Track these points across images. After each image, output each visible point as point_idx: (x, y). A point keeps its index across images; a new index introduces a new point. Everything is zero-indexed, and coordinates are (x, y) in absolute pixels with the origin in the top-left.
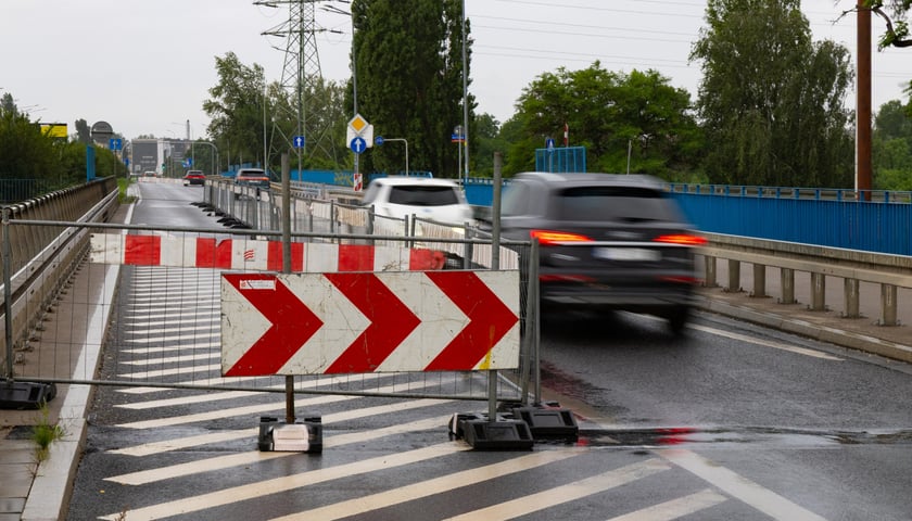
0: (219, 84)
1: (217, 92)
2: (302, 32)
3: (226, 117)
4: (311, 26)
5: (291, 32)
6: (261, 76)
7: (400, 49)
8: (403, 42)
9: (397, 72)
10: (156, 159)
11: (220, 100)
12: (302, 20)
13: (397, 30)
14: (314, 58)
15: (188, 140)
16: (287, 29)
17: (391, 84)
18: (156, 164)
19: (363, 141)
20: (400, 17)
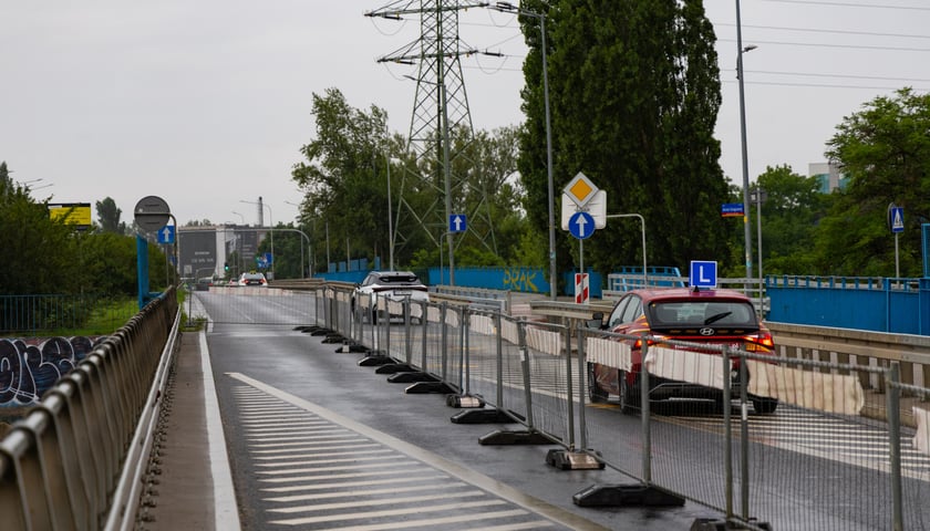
0: (316, 138)
1: (313, 151)
2: (440, 57)
3: (329, 189)
4: (454, 47)
5: (423, 56)
6: (381, 127)
7: (617, 71)
8: (619, 60)
9: (611, 107)
10: (214, 255)
11: (318, 163)
12: (440, 38)
13: (610, 41)
14: (460, 95)
15: (260, 227)
16: (418, 52)
17: (603, 127)
18: (214, 264)
19: (590, 219)
20: (609, 22)
